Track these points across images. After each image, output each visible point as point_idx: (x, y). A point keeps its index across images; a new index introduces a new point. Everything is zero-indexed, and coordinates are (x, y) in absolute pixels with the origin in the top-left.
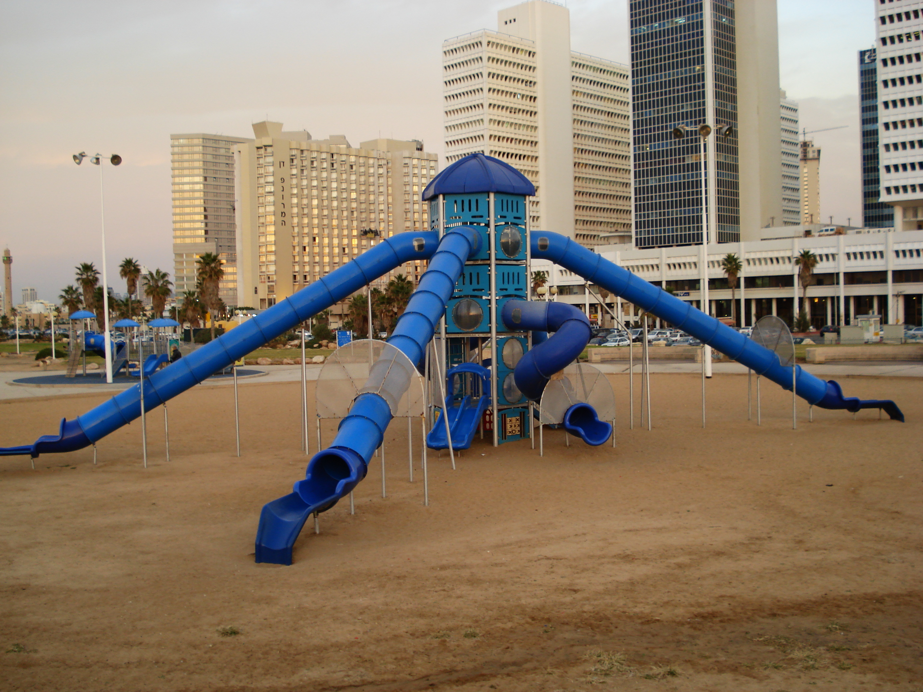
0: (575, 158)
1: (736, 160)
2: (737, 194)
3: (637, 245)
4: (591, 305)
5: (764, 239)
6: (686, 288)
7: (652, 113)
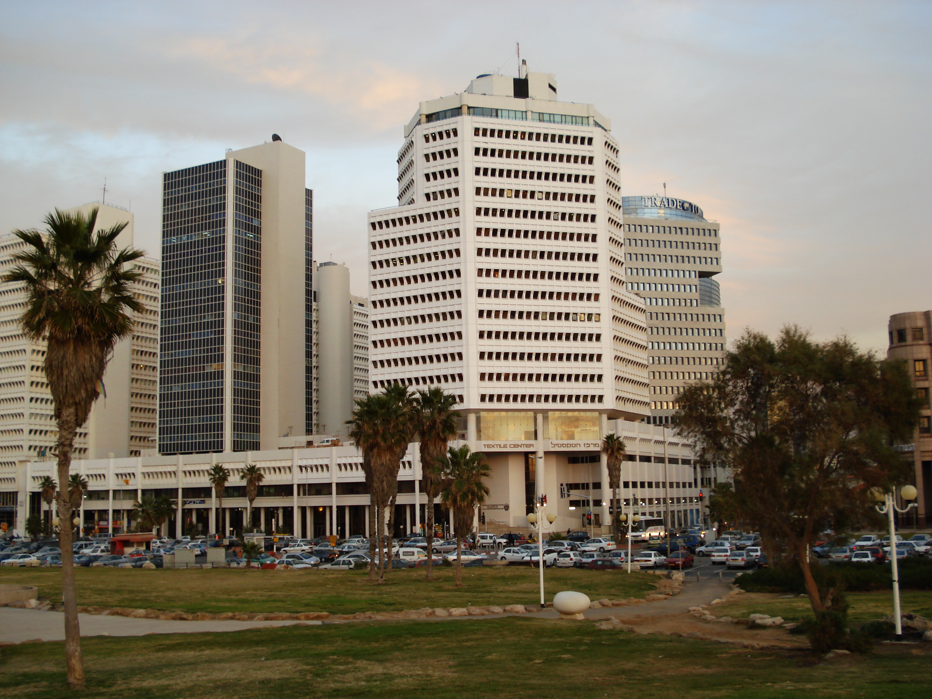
0: (133, 359)
1: (258, 370)
2: (258, 403)
3: (160, 451)
4: (114, 511)
5: (282, 448)
6: (202, 495)
7: (179, 321)
